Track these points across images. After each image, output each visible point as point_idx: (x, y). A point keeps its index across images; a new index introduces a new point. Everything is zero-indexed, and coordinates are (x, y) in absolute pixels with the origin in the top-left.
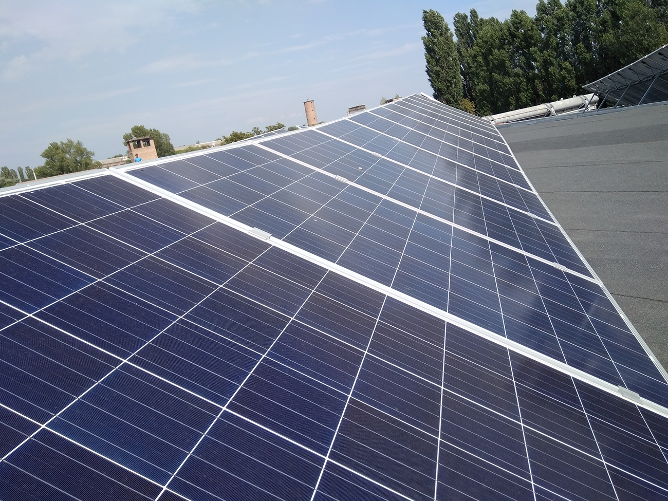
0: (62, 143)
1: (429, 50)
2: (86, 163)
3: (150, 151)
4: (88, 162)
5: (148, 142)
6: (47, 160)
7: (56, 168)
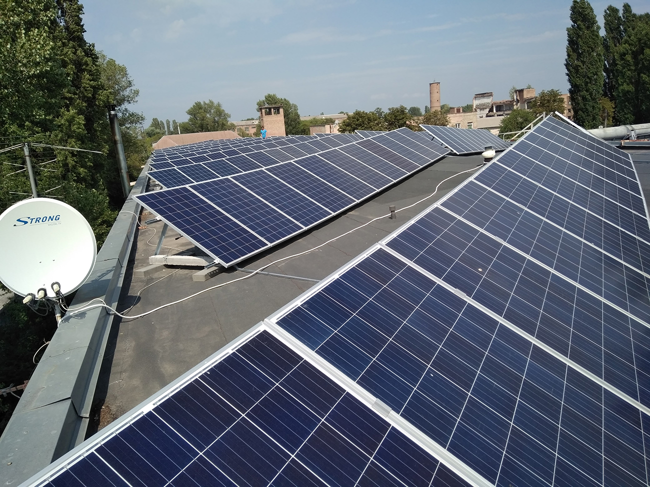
0: (205, 103)
1: (573, 43)
2: (223, 123)
3: (279, 118)
4: (224, 123)
5: (278, 110)
6: (191, 117)
7: (197, 125)
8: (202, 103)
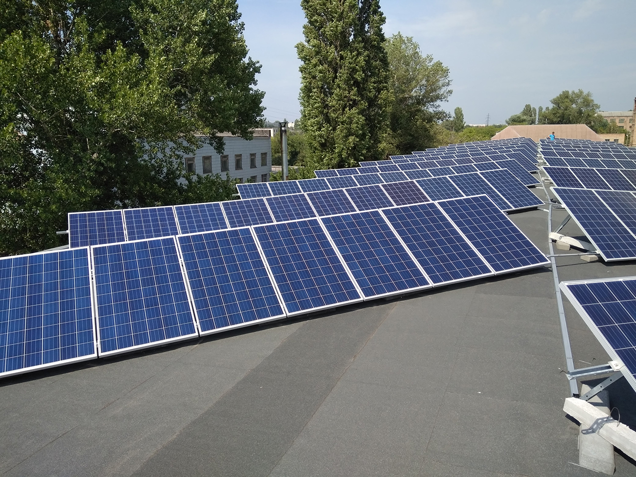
0: (573, 92)
8: (570, 93)
